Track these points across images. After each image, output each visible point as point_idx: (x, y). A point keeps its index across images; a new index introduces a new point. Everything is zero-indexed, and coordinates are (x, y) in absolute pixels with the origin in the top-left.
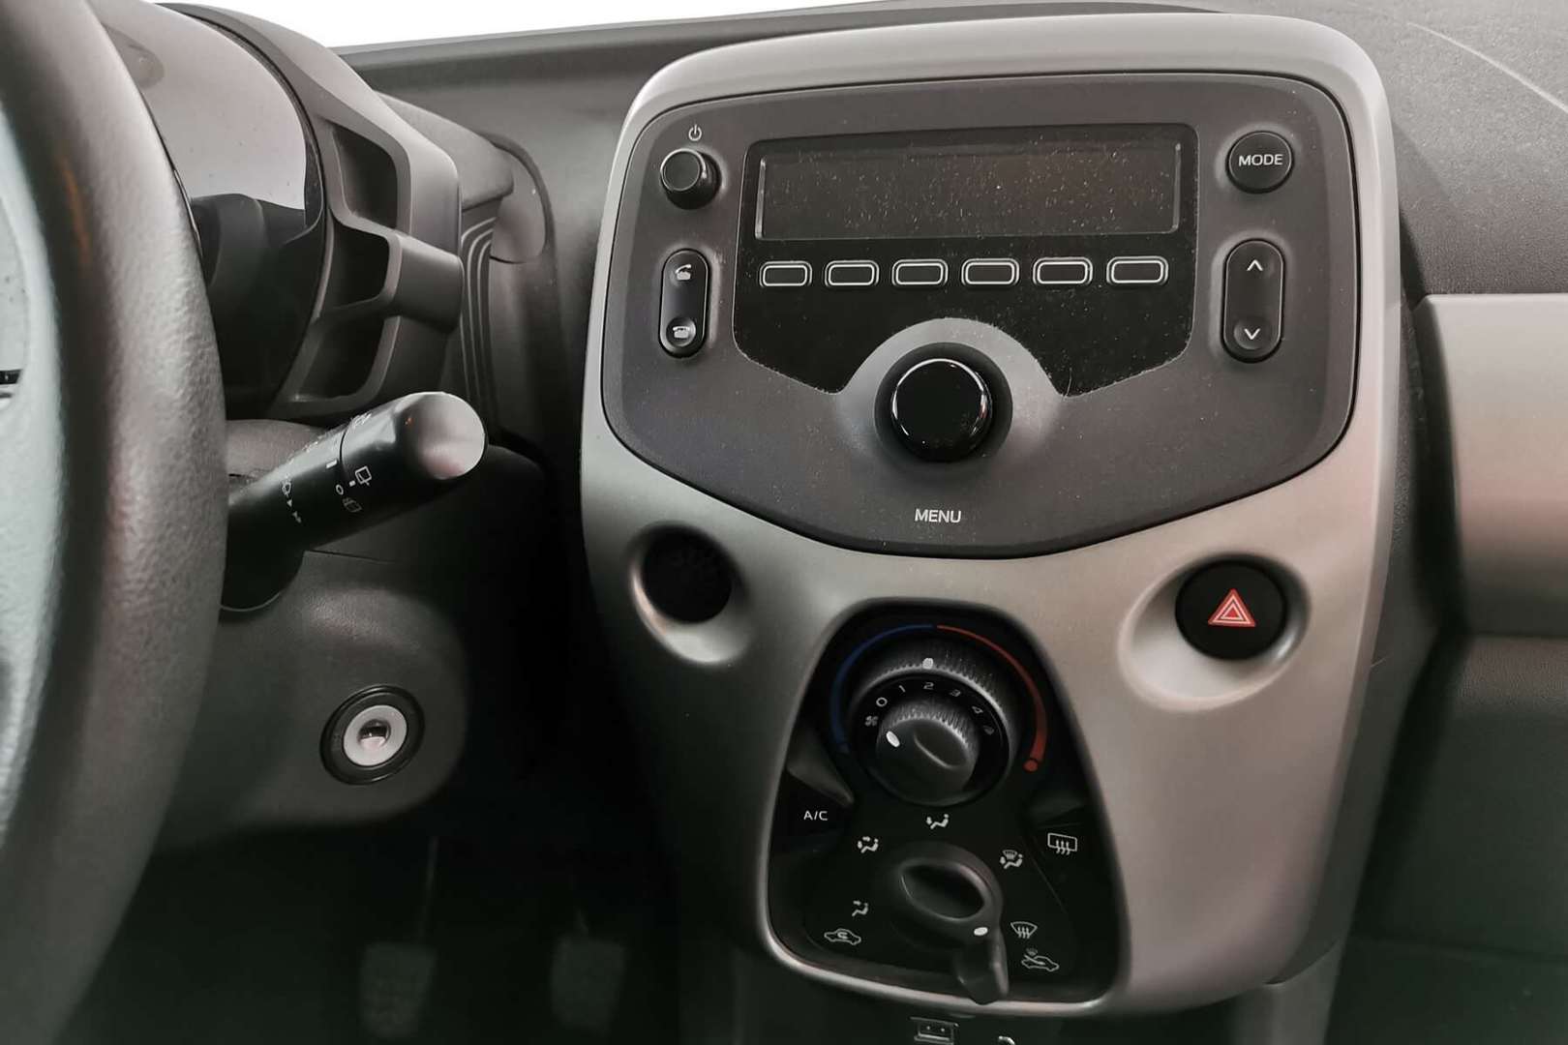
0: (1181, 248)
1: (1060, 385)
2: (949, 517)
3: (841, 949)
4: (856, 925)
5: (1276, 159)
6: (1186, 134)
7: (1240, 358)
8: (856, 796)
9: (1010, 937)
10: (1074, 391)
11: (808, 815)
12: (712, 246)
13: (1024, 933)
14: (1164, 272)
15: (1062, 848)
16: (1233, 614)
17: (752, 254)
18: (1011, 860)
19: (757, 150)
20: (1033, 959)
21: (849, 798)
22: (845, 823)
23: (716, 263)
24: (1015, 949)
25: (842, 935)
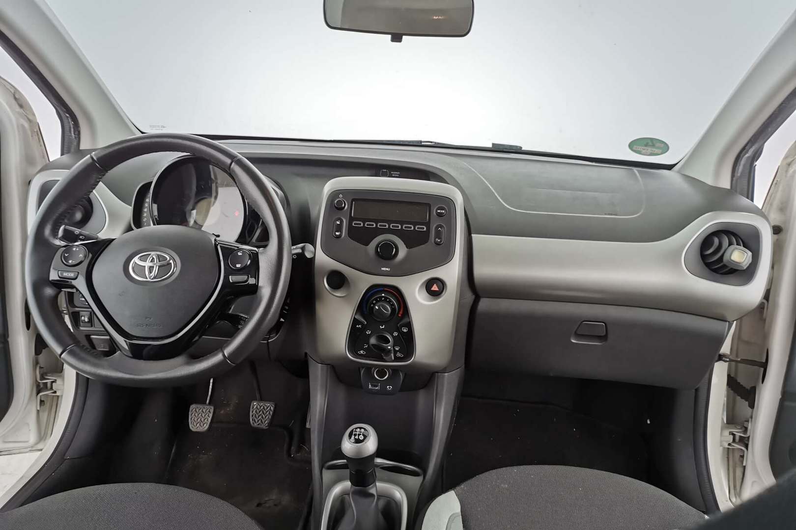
0: (428, 224)
1: (407, 248)
2: (387, 269)
3: (361, 355)
4: (364, 349)
5: (443, 211)
6: (429, 205)
7: (438, 244)
8: (367, 323)
9: (394, 349)
10: (409, 248)
11: (357, 326)
12: (344, 217)
13: (397, 349)
14: (425, 229)
15: (405, 331)
16: (435, 288)
17: (351, 219)
18: (396, 334)
19: (353, 200)
20: (399, 355)
21: (366, 323)
22: (365, 328)
23: (344, 221)
24: (396, 352)
25: (362, 352)
